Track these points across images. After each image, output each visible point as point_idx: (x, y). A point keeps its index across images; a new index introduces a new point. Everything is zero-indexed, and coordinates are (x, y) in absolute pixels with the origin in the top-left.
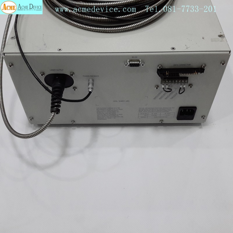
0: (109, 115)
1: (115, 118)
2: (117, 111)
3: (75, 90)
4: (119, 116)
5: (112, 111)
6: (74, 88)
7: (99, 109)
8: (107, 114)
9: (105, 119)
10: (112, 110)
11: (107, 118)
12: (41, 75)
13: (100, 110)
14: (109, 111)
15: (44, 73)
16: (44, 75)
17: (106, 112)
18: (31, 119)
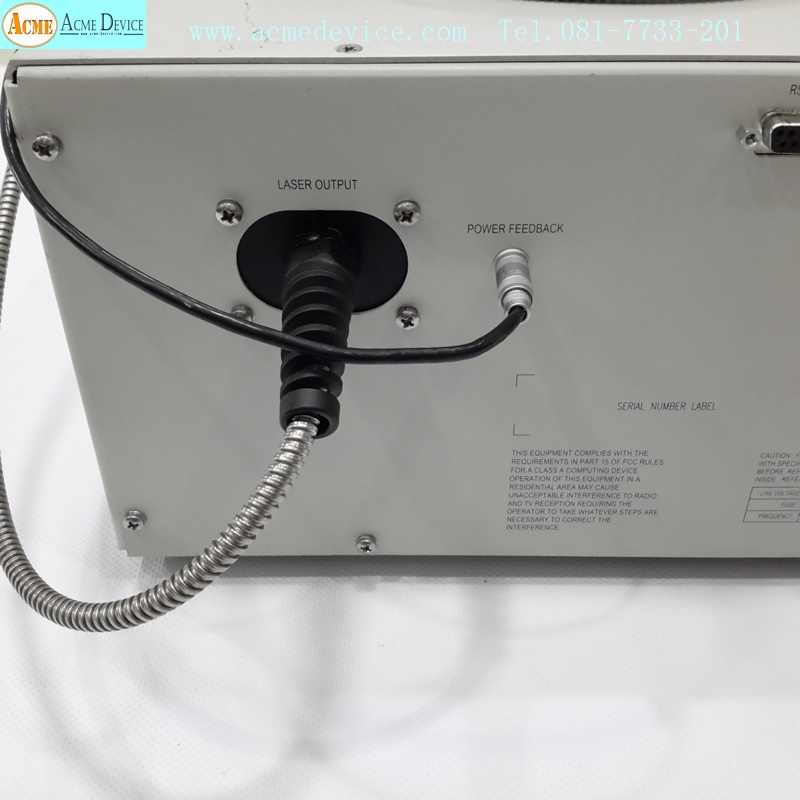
0: (575, 500)
1: (608, 520)
2: (626, 475)
3: (408, 323)
4: (636, 504)
5: (595, 475)
6: (400, 312)
7: (529, 457)
8: (566, 492)
9: (549, 523)
10: (600, 465)
11: (561, 516)
12: (219, 216)
13: (533, 467)
14: (583, 470)
15: (240, 207)
16: (239, 218)
17: (563, 482)
18: (133, 521)
